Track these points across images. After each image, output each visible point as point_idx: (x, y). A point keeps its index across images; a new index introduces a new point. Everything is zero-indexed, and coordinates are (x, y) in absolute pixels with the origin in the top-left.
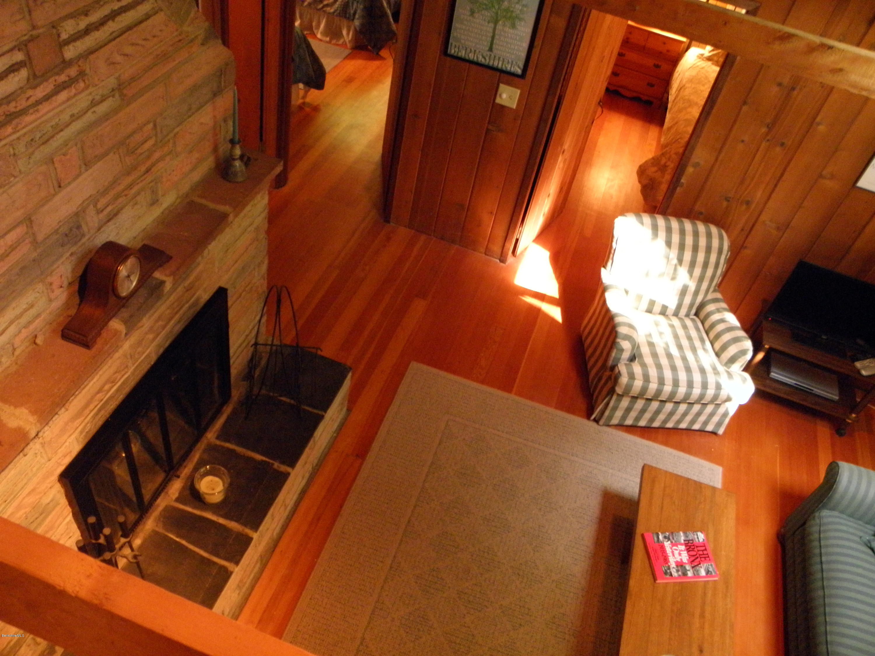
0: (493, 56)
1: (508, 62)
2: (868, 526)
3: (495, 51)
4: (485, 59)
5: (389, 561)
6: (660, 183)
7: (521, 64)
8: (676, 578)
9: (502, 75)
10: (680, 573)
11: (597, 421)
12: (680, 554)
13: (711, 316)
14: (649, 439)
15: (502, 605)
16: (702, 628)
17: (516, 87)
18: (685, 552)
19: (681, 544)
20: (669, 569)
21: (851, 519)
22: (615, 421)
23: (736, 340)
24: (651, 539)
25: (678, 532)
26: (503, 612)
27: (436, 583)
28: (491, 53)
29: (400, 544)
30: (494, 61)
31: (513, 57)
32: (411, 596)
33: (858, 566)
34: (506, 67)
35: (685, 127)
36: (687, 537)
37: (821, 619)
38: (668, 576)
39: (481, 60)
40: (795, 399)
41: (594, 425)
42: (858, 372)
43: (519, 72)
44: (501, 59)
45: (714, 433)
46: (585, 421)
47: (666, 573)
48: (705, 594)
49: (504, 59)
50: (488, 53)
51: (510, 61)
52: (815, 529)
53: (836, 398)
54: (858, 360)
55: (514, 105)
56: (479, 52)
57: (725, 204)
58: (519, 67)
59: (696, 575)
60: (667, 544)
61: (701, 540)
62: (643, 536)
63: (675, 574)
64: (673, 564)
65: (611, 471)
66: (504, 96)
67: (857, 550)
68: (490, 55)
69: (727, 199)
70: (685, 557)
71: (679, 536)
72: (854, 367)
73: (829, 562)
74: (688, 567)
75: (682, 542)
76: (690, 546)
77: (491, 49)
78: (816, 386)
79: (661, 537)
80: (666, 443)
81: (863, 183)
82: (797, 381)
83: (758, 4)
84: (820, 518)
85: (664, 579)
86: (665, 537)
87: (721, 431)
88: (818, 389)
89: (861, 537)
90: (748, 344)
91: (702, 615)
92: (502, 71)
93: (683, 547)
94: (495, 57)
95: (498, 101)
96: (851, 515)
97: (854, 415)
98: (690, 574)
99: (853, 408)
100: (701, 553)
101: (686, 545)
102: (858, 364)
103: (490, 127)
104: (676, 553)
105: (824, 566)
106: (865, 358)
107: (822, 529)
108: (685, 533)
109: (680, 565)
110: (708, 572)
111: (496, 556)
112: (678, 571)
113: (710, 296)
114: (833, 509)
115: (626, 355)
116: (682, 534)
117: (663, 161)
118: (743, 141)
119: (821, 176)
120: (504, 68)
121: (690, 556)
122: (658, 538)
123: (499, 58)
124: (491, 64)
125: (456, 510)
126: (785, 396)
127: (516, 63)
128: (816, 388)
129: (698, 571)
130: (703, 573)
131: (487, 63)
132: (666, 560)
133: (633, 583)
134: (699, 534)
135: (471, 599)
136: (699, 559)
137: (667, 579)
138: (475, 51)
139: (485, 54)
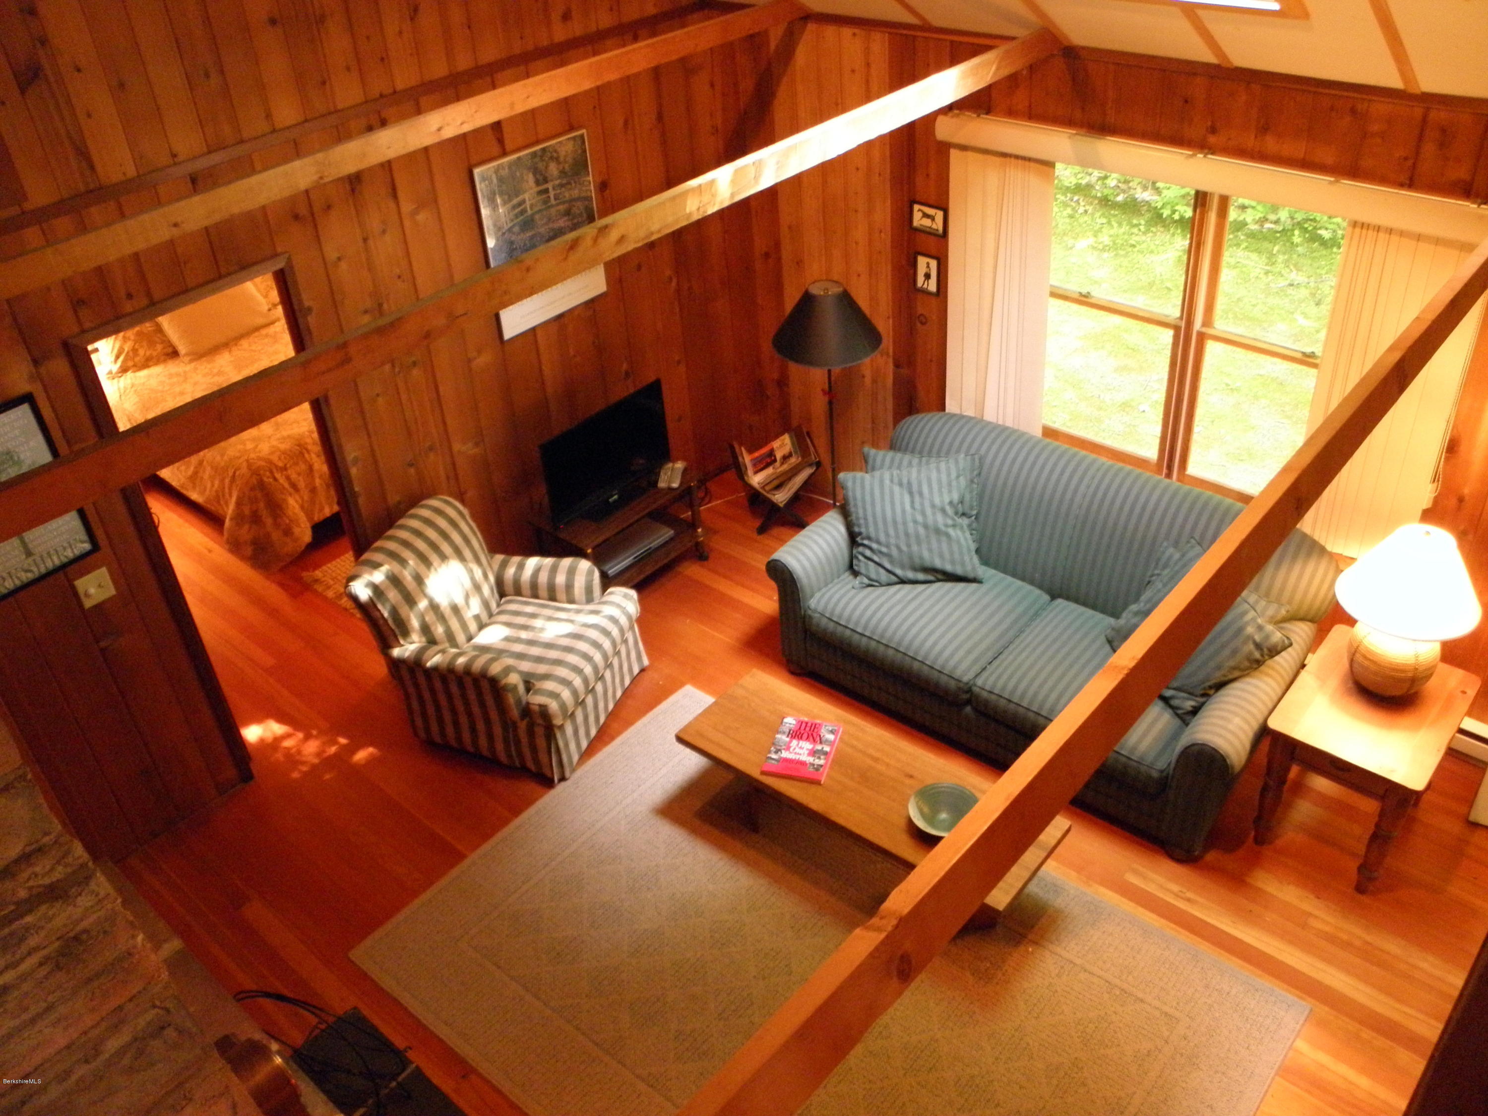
0: (38, 559)
1: (65, 549)
2: (842, 577)
3: (36, 551)
4: (30, 571)
5: (641, 1086)
6: (268, 535)
7: (83, 535)
8: (826, 763)
9: (68, 569)
10: (822, 757)
11: (563, 779)
12: (801, 748)
13: (519, 580)
14: (612, 738)
15: (755, 977)
16: (888, 765)
17: (98, 567)
18: (801, 742)
19: (790, 742)
20: (813, 765)
21: (830, 586)
22: (576, 758)
23: (571, 572)
24: (772, 766)
25: (775, 738)
26: (764, 979)
27: (695, 1040)
28: (32, 558)
29: (624, 1066)
30: (44, 563)
31: (65, 536)
32: (701, 1074)
33: (882, 605)
34: (66, 557)
35: (222, 455)
36: (784, 733)
37: (916, 665)
38: (821, 769)
39: (27, 577)
40: (649, 570)
41: (563, 784)
42: (671, 489)
43: (87, 546)
44: (52, 552)
45: (643, 670)
46: (553, 793)
47: (817, 770)
48: (853, 747)
49: (57, 551)
50: (30, 560)
51: (65, 544)
52: (824, 621)
53: (671, 533)
54: (656, 482)
55: (111, 591)
56: (16, 569)
57: (412, 471)
58: (82, 542)
59: (831, 744)
60: (785, 754)
61: (794, 722)
62: (763, 773)
63: (822, 762)
64: (810, 759)
65: (635, 795)
66: (92, 591)
67: (865, 598)
68: (34, 560)
69: (411, 465)
70: (807, 745)
71: (780, 739)
72: (663, 489)
73: (865, 628)
74: (819, 747)
75: (788, 739)
76: (797, 734)
77: (29, 554)
78: (651, 539)
79: (774, 756)
80: (629, 723)
81: (508, 334)
82: (633, 554)
83: (287, 255)
84: (815, 611)
85: (822, 774)
86: (776, 752)
87: (646, 662)
88: (654, 540)
89: (853, 588)
90: (585, 565)
91: (876, 760)
92: (63, 567)
93: (795, 742)
94: (42, 557)
95: (88, 604)
96: (826, 585)
97: (700, 530)
98: (827, 749)
99: (693, 525)
100: (808, 729)
101: (793, 737)
102: (662, 484)
103: (103, 644)
104: (797, 750)
105: (867, 634)
106: (658, 475)
107: (827, 615)
108: (778, 732)
109: (813, 753)
110: (832, 732)
111: (689, 959)
112: (819, 758)
113: (496, 567)
114: (812, 596)
115: (521, 688)
116: (778, 736)
117: (247, 512)
118: (378, 395)
119: (469, 361)
120: (65, 560)
121: (807, 739)
122: (773, 759)
123: (48, 553)
124: (43, 570)
125: (606, 982)
126: (642, 577)
127: (75, 539)
128: (650, 543)
129: (827, 741)
130: (831, 737)
131: (37, 574)
132: (803, 763)
133: (814, 806)
134: (786, 720)
135: (733, 1007)
136: (815, 735)
137: (823, 772)
138: (9, 573)
139: (26, 566)
